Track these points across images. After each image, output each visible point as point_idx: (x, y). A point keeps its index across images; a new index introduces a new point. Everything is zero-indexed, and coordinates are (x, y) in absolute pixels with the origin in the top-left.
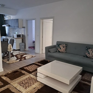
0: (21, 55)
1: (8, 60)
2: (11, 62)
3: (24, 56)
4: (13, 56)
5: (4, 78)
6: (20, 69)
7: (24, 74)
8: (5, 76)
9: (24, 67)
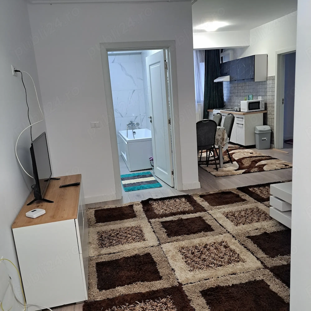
0: (254, 159)
1: (217, 169)
2: (223, 174)
3: (263, 162)
4: (231, 160)
5: (199, 200)
6: (239, 189)
7: (244, 200)
8: (201, 196)
9: (251, 187)
